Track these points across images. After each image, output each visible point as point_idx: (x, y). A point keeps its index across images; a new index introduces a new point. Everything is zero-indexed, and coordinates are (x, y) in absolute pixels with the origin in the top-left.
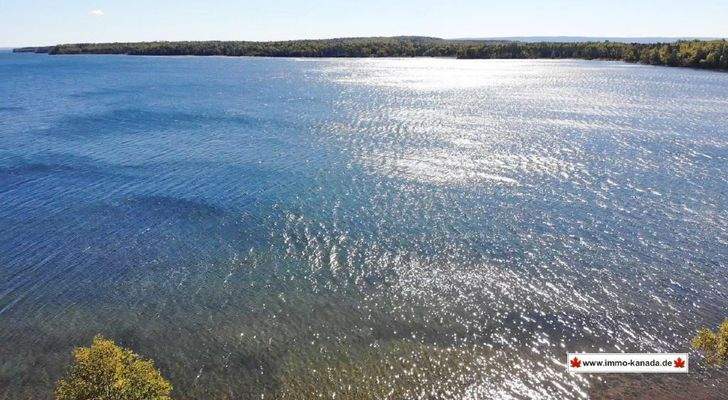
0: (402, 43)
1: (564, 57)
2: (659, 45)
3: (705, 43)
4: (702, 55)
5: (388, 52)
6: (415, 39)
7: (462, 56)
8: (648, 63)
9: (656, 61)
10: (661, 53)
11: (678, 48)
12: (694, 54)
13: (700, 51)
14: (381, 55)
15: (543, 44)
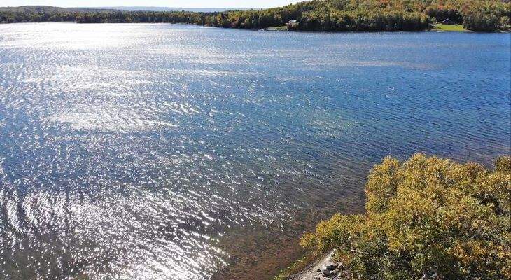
0: (29, 12)
1: (157, 21)
2: (216, 14)
3: (242, 12)
4: (242, 20)
5: (17, 19)
6: (38, 8)
7: (80, 21)
8: (212, 26)
9: (216, 25)
10: (218, 19)
11: (227, 15)
12: (237, 18)
13: (240, 17)
14: (11, 22)
15: (141, 12)
